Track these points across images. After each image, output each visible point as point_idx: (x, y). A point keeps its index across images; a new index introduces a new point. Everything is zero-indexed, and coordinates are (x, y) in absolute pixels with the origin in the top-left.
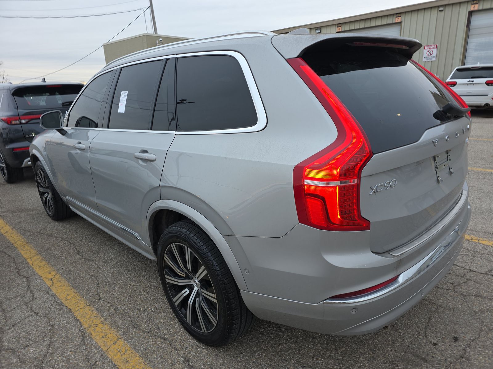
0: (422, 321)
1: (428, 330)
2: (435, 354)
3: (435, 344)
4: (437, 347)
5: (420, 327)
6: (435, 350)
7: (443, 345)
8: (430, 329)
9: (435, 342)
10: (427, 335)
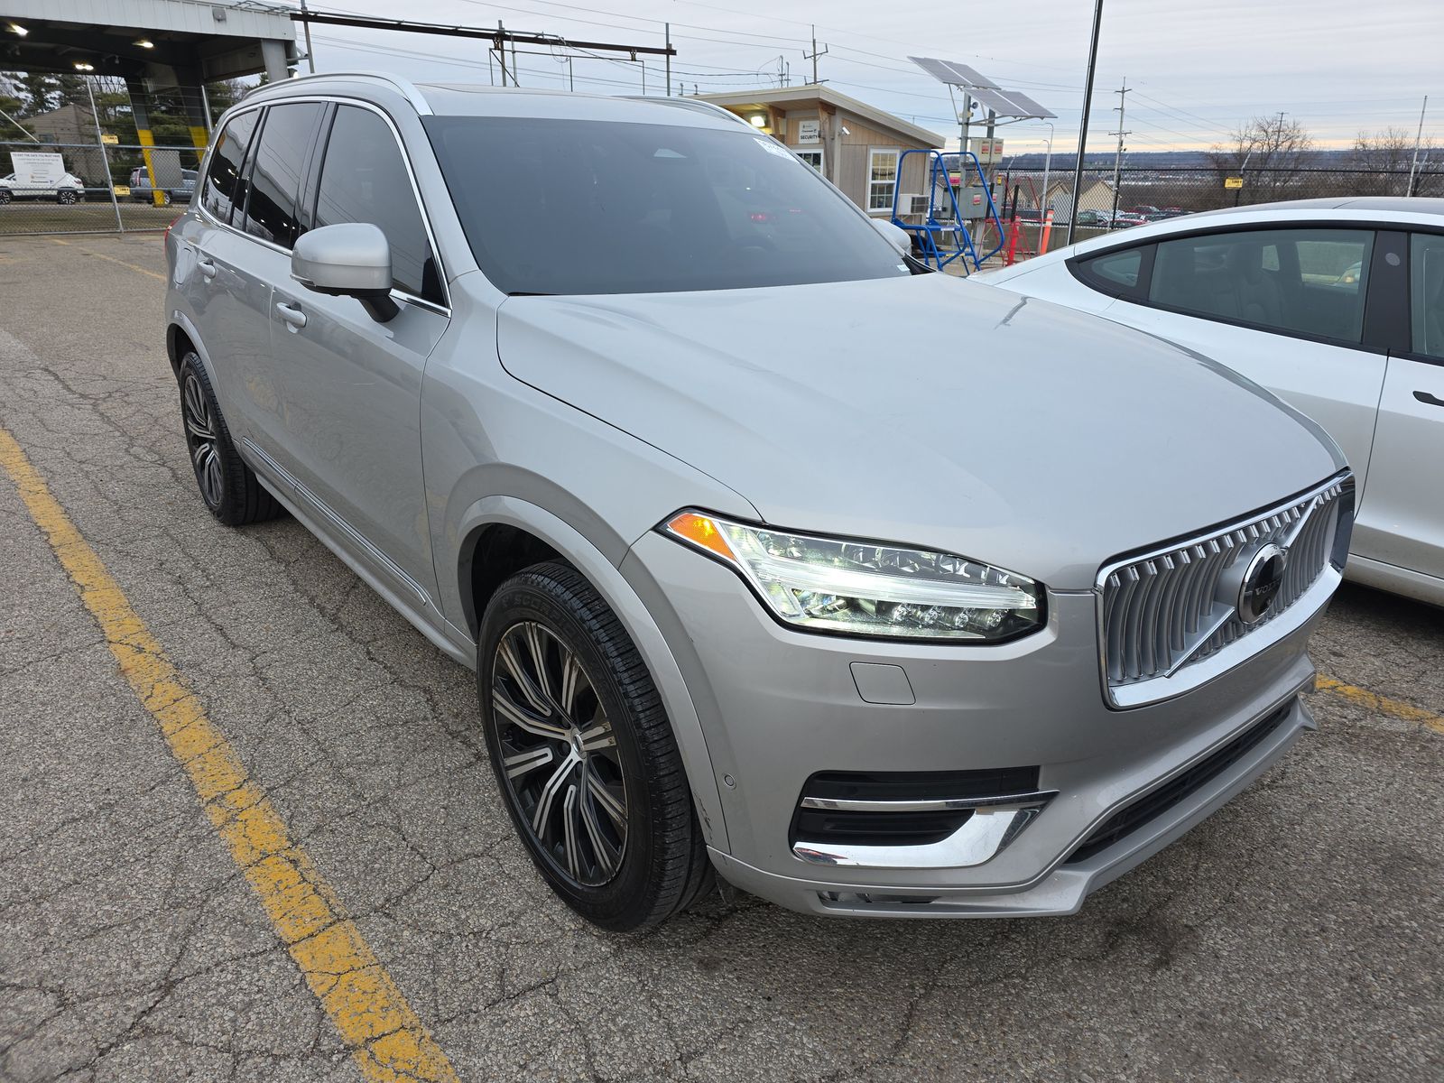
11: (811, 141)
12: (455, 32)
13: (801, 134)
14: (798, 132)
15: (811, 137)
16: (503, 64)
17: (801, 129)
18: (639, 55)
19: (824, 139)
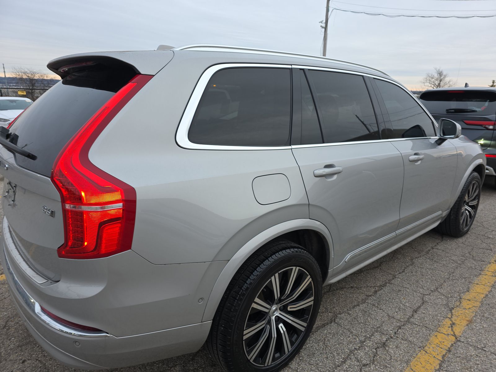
0: (53, 366)
1: (41, 366)
2: (18, 356)
3: (23, 362)
4: (21, 361)
5: (50, 361)
6: (20, 358)
7: (18, 367)
8: (40, 367)
9: (26, 363)
10: (37, 362)
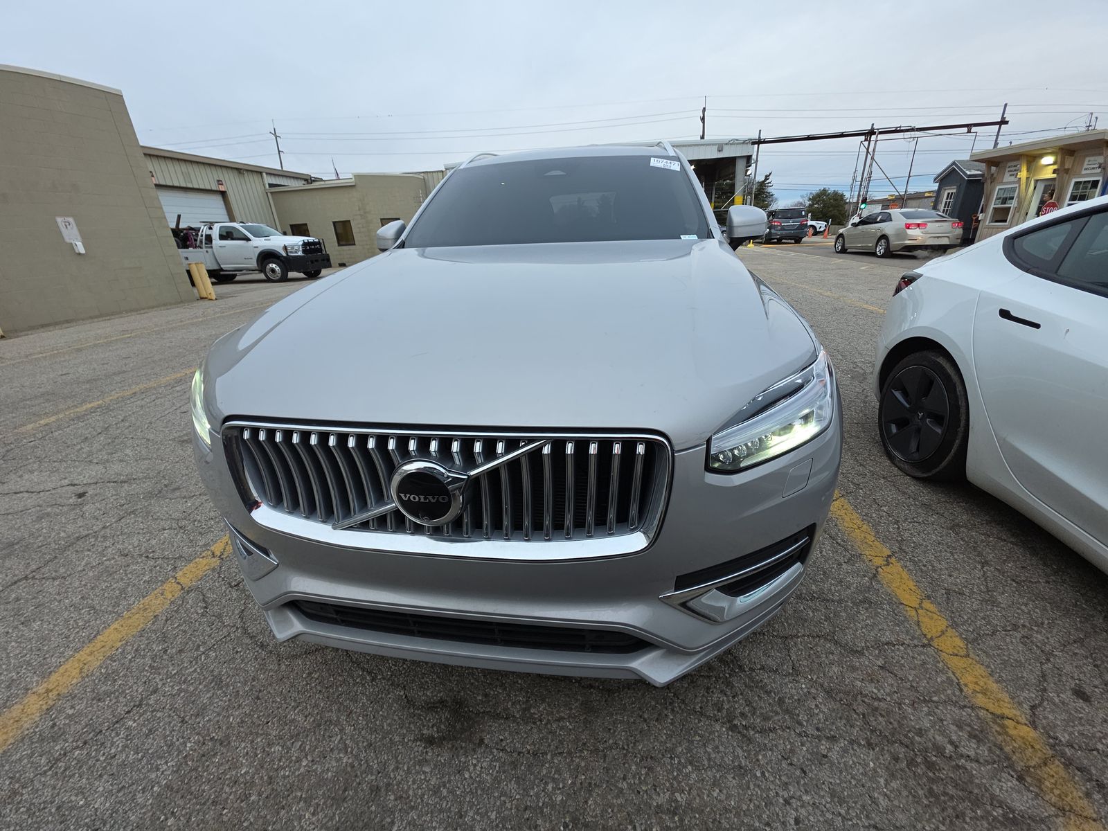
11: (1093, 171)
12: (842, 135)
13: (1085, 166)
14: (1083, 164)
15: (1093, 168)
16: (868, 149)
17: (1086, 163)
18: (974, 129)
19: (1104, 169)
